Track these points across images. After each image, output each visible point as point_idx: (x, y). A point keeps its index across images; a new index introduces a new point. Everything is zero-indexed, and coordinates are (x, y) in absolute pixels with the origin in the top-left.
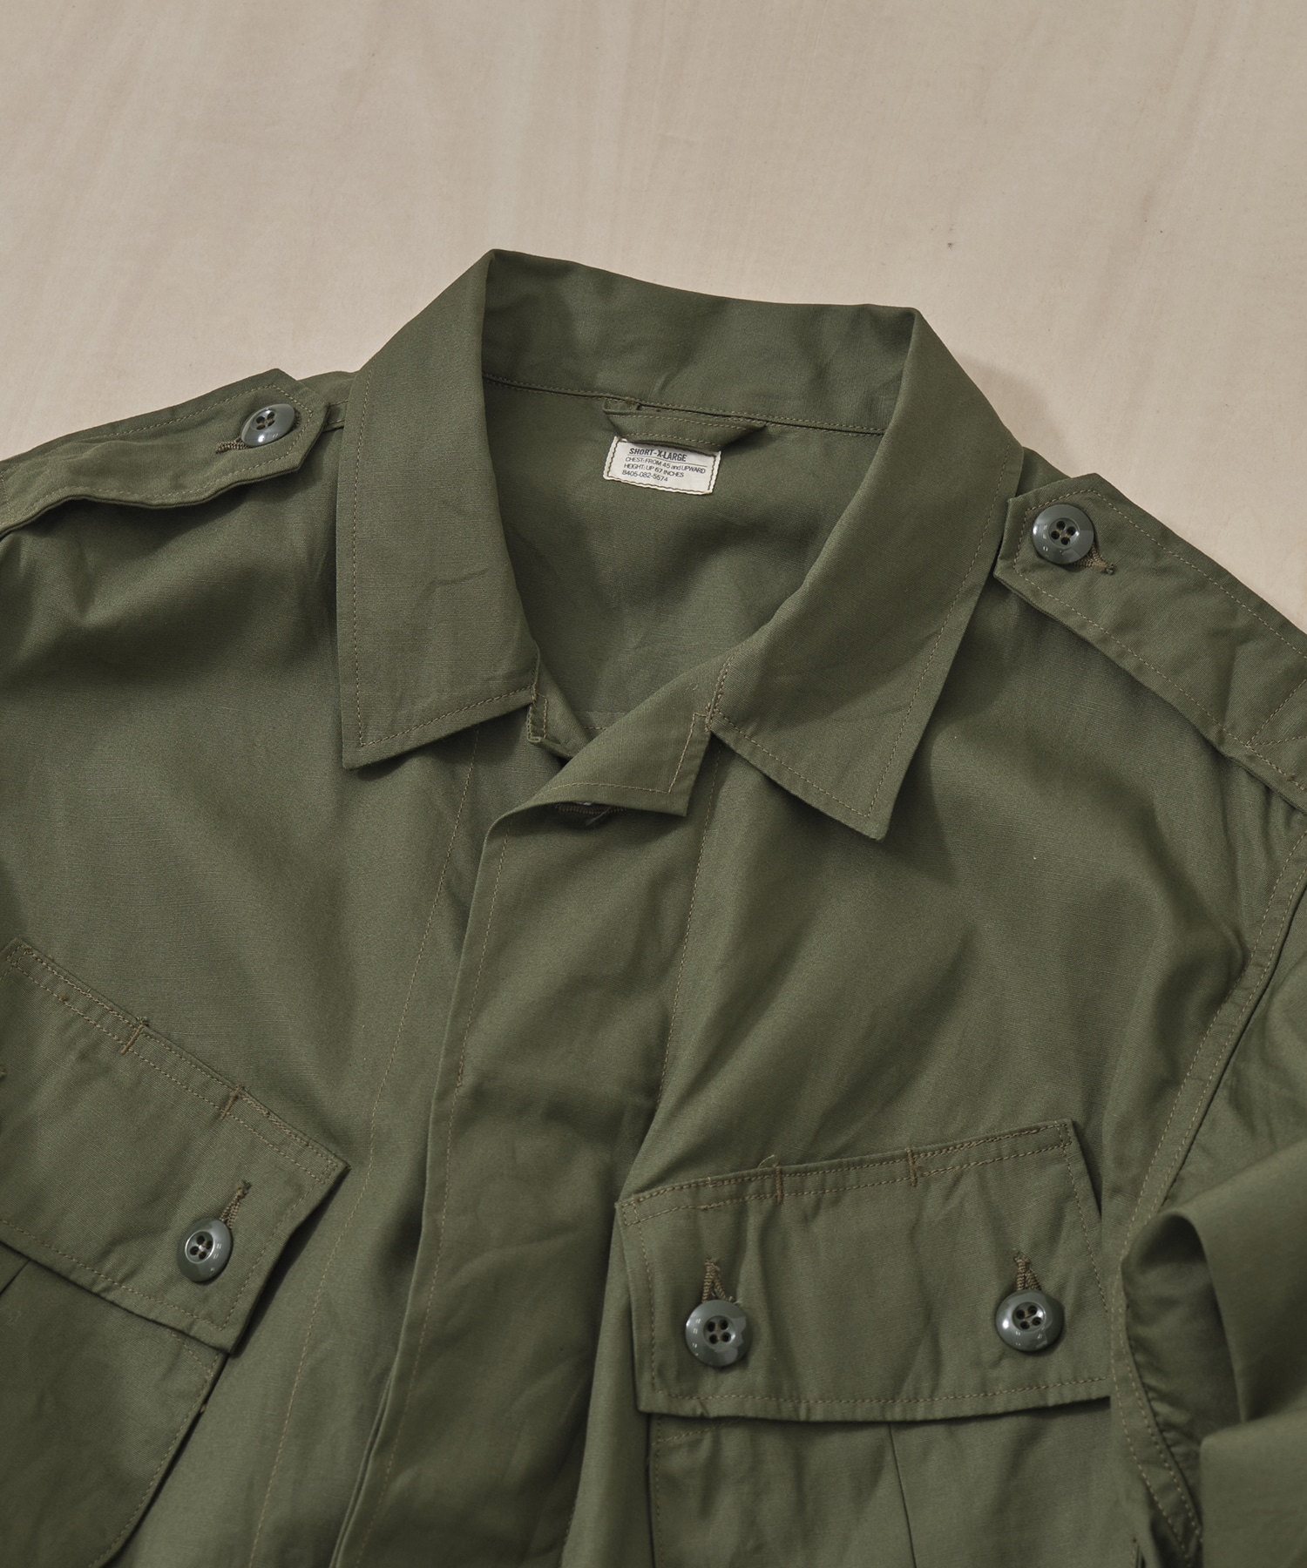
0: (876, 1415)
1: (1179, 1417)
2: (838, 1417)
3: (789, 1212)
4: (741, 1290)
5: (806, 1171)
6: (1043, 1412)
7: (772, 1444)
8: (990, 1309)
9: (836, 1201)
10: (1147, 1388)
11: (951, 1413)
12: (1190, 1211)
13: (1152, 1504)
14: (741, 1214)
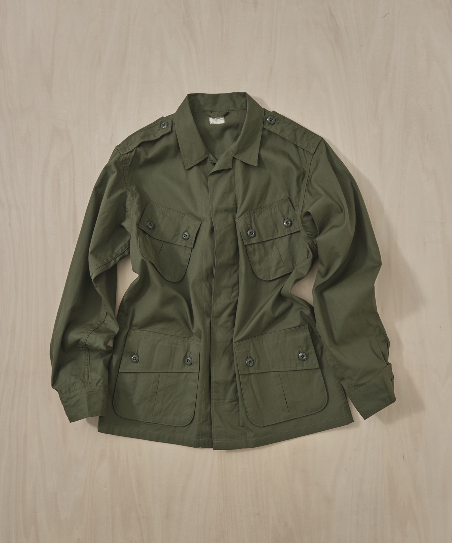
0: (272, 238)
1: (310, 233)
2: (267, 240)
3: (256, 216)
4: (253, 227)
5: (257, 210)
6: (292, 234)
7: (260, 245)
8: (283, 222)
9: (261, 213)
10: (305, 231)
11: (281, 236)
12: (309, 211)
13: (309, 244)
14: (251, 218)
